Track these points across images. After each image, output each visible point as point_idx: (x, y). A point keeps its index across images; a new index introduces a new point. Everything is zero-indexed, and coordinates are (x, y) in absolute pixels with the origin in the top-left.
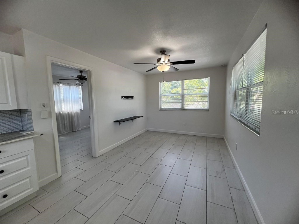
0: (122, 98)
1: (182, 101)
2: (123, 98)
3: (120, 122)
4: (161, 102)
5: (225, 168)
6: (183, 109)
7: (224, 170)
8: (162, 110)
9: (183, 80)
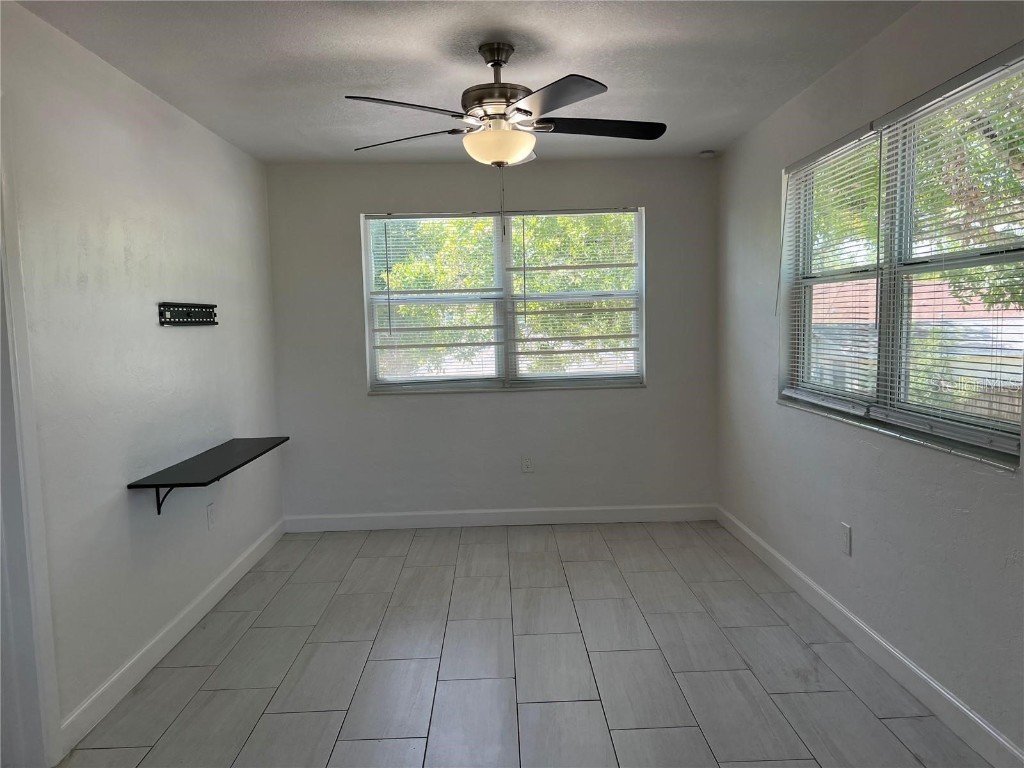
0: (161, 314)
1: (506, 335)
2: (168, 315)
3: (156, 488)
4: (372, 339)
5: (816, 648)
6: (508, 381)
7: (817, 658)
8: (382, 389)
9: (502, 212)
